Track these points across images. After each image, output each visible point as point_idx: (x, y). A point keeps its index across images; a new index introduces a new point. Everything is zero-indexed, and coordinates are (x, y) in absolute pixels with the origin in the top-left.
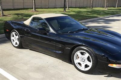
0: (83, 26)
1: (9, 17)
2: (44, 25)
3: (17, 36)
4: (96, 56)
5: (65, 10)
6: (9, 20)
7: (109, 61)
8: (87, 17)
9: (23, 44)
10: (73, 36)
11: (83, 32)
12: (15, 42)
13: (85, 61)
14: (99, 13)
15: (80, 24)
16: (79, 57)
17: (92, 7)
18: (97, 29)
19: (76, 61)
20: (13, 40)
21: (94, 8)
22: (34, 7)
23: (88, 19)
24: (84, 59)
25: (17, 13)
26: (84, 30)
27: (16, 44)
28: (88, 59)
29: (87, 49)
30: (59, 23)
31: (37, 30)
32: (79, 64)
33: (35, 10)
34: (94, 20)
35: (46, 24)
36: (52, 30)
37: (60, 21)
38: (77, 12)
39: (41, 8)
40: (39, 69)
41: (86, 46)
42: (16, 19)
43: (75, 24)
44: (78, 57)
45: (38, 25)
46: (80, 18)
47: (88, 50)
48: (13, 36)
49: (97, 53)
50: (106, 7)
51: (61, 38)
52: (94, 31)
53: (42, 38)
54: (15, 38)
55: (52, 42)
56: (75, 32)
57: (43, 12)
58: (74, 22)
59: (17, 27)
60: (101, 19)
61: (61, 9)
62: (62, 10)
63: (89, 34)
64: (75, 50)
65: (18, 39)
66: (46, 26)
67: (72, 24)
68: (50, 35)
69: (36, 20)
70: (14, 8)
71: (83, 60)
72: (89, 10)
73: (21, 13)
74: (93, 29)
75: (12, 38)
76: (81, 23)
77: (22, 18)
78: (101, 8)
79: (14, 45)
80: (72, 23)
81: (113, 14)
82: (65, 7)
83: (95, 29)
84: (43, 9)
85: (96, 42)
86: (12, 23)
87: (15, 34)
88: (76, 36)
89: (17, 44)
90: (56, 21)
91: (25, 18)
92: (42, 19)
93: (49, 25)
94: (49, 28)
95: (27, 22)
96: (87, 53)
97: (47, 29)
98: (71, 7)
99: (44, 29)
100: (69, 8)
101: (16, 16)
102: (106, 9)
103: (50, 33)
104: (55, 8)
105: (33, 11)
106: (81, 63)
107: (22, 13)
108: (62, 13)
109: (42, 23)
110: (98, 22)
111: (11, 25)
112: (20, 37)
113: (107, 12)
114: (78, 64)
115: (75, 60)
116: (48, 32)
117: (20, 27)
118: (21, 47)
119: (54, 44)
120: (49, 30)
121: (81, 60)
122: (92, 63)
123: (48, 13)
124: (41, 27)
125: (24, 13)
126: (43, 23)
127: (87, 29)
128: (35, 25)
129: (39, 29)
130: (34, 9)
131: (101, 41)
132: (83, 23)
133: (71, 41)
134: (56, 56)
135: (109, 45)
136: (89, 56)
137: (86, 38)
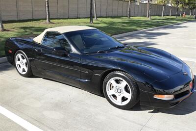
0: (117, 43)
1: (12, 31)
2: (63, 43)
3: (24, 59)
4: (137, 85)
5: (91, 20)
6: (12, 36)
7: (155, 90)
8: (123, 31)
9: (33, 70)
10: (104, 57)
11: (118, 52)
12: (22, 68)
13: (122, 92)
14: (138, 24)
15: (113, 40)
16: (113, 87)
17: (130, 16)
18: (136, 47)
19: (110, 93)
20: (19, 65)
21: (132, 17)
22: (47, 18)
23: (123, 33)
24: (121, 89)
25: (23, 26)
26: (119, 48)
27: (24, 71)
28: (126, 89)
29: (124, 76)
30: (83, 39)
31: (53, 50)
32: (114, 96)
33: (49, 21)
34: (133, 35)
35: (65, 40)
36: (74, 50)
37: (85, 37)
38: (109, 23)
39: (58, 19)
40: (57, 106)
41: (123, 71)
42: (22, 35)
43: (107, 41)
44: (111, 87)
45: (55, 43)
46: (113, 31)
47: (126, 77)
48: (19, 60)
49: (138, 79)
50: (149, 16)
51: (88, 61)
52: (133, 50)
53: (61, 61)
54: (22, 62)
55: (74, 66)
56: (107, 52)
57: (61, 24)
58: (105, 37)
59: (25, 46)
60: (142, 33)
61: (86, 19)
62: (88, 20)
63: (126, 54)
64: (108, 77)
65: (26, 63)
66: (66, 44)
67: (103, 41)
68: (71, 57)
69: (52, 36)
70: (19, 19)
71: (119, 90)
72: (126, 20)
73: (29, 26)
74: (132, 47)
75: (17, 62)
76: (115, 39)
77: (32, 33)
78: (142, 17)
79: (21, 72)
80: (102, 39)
81: (158, 25)
82: (91, 17)
83: (134, 46)
84: (61, 20)
85: (135, 64)
86: (17, 40)
87: (22, 56)
88: (109, 58)
90: (79, 37)
91: (35, 33)
92: (59, 34)
93: (69, 43)
94: (70, 46)
95: (39, 39)
96: (124, 80)
97: (67, 49)
98: (100, 17)
99: (63, 49)
100: (97, 17)
101: (22, 30)
102: (149, 19)
103: (72, 54)
104: (77, 18)
105: (46, 23)
106: (117, 94)
107: (31, 26)
108: (88, 24)
109: (60, 40)
110: (139, 37)
111: (16, 43)
112: (28, 61)
113: (150, 23)
114: (112, 96)
115: (107, 91)
116: (69, 53)
117: (28, 46)
118: (30, 75)
119: (77, 69)
120: (71, 50)
121: (116, 91)
122: (132, 95)
123: (67, 25)
124: (58, 46)
125: (33, 26)
126: (62, 39)
127: (123, 47)
128: (50, 43)
129: (56, 48)
130: (47, 20)
131: (143, 64)
132: (117, 39)
133: (101, 65)
134: (81, 86)
135: (154, 69)
136: (127, 85)
137: (122, 60)
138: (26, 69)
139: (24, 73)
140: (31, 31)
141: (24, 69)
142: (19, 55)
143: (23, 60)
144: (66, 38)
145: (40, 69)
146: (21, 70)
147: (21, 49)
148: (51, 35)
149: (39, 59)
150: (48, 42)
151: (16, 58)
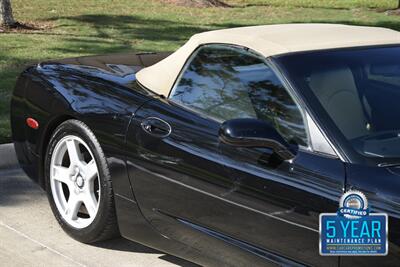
1: (46, 34)
2: (264, 103)
3: (87, 159)
6: (46, 54)
9: (121, 215)
12: (74, 199)
20: (65, 187)
27: (82, 213)
30: (363, 87)
31: (222, 132)
35: (276, 90)
36: (318, 139)
45: (227, 100)
48: (66, 163)
53: (253, 188)
54: (76, 175)
59: (95, 103)
65: (95, 181)
68: (300, 172)
69: (217, 67)
75: (58, 174)
77: (126, 47)
79: (68, 218)
86: (65, 75)
87: (81, 148)
89: (88, 216)
90: (347, 77)
91: (141, 45)
93: (299, 105)
94: (300, 121)
95: (160, 78)
97: (284, 130)
99: (269, 130)
101: (88, 31)
103: (309, 154)
109: (255, 85)
111: (59, 87)
112: (106, 172)
116: (295, 151)
117: (113, 105)
120: (301, 139)
124: (246, 116)
126: (263, 84)
128: (210, 98)
129: (237, 125)
138: (93, 209)
139: (82, 224)
140: (126, 37)
141: (82, 204)
142: (70, 143)
143: (81, 165)
144: (285, 82)
145: (152, 214)
146: (68, 210)
147: (81, 117)
148: (212, 61)
149: (153, 165)
150: (198, 93)
151: (56, 155)
